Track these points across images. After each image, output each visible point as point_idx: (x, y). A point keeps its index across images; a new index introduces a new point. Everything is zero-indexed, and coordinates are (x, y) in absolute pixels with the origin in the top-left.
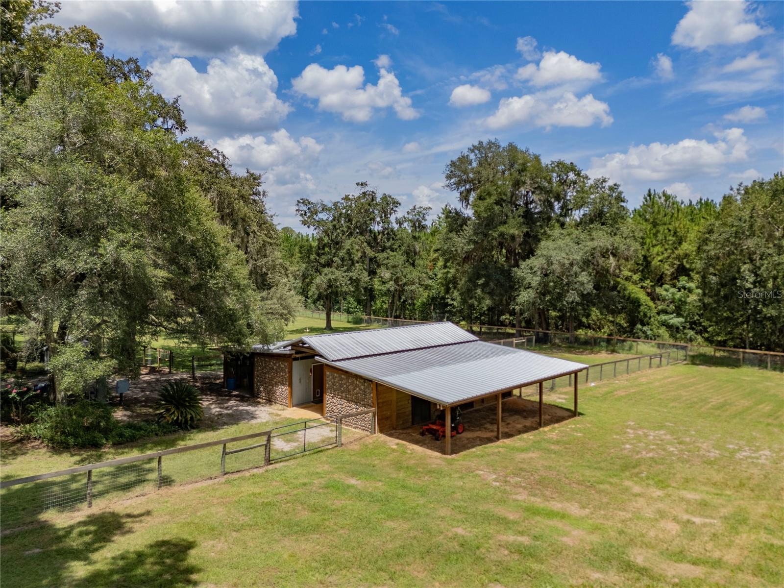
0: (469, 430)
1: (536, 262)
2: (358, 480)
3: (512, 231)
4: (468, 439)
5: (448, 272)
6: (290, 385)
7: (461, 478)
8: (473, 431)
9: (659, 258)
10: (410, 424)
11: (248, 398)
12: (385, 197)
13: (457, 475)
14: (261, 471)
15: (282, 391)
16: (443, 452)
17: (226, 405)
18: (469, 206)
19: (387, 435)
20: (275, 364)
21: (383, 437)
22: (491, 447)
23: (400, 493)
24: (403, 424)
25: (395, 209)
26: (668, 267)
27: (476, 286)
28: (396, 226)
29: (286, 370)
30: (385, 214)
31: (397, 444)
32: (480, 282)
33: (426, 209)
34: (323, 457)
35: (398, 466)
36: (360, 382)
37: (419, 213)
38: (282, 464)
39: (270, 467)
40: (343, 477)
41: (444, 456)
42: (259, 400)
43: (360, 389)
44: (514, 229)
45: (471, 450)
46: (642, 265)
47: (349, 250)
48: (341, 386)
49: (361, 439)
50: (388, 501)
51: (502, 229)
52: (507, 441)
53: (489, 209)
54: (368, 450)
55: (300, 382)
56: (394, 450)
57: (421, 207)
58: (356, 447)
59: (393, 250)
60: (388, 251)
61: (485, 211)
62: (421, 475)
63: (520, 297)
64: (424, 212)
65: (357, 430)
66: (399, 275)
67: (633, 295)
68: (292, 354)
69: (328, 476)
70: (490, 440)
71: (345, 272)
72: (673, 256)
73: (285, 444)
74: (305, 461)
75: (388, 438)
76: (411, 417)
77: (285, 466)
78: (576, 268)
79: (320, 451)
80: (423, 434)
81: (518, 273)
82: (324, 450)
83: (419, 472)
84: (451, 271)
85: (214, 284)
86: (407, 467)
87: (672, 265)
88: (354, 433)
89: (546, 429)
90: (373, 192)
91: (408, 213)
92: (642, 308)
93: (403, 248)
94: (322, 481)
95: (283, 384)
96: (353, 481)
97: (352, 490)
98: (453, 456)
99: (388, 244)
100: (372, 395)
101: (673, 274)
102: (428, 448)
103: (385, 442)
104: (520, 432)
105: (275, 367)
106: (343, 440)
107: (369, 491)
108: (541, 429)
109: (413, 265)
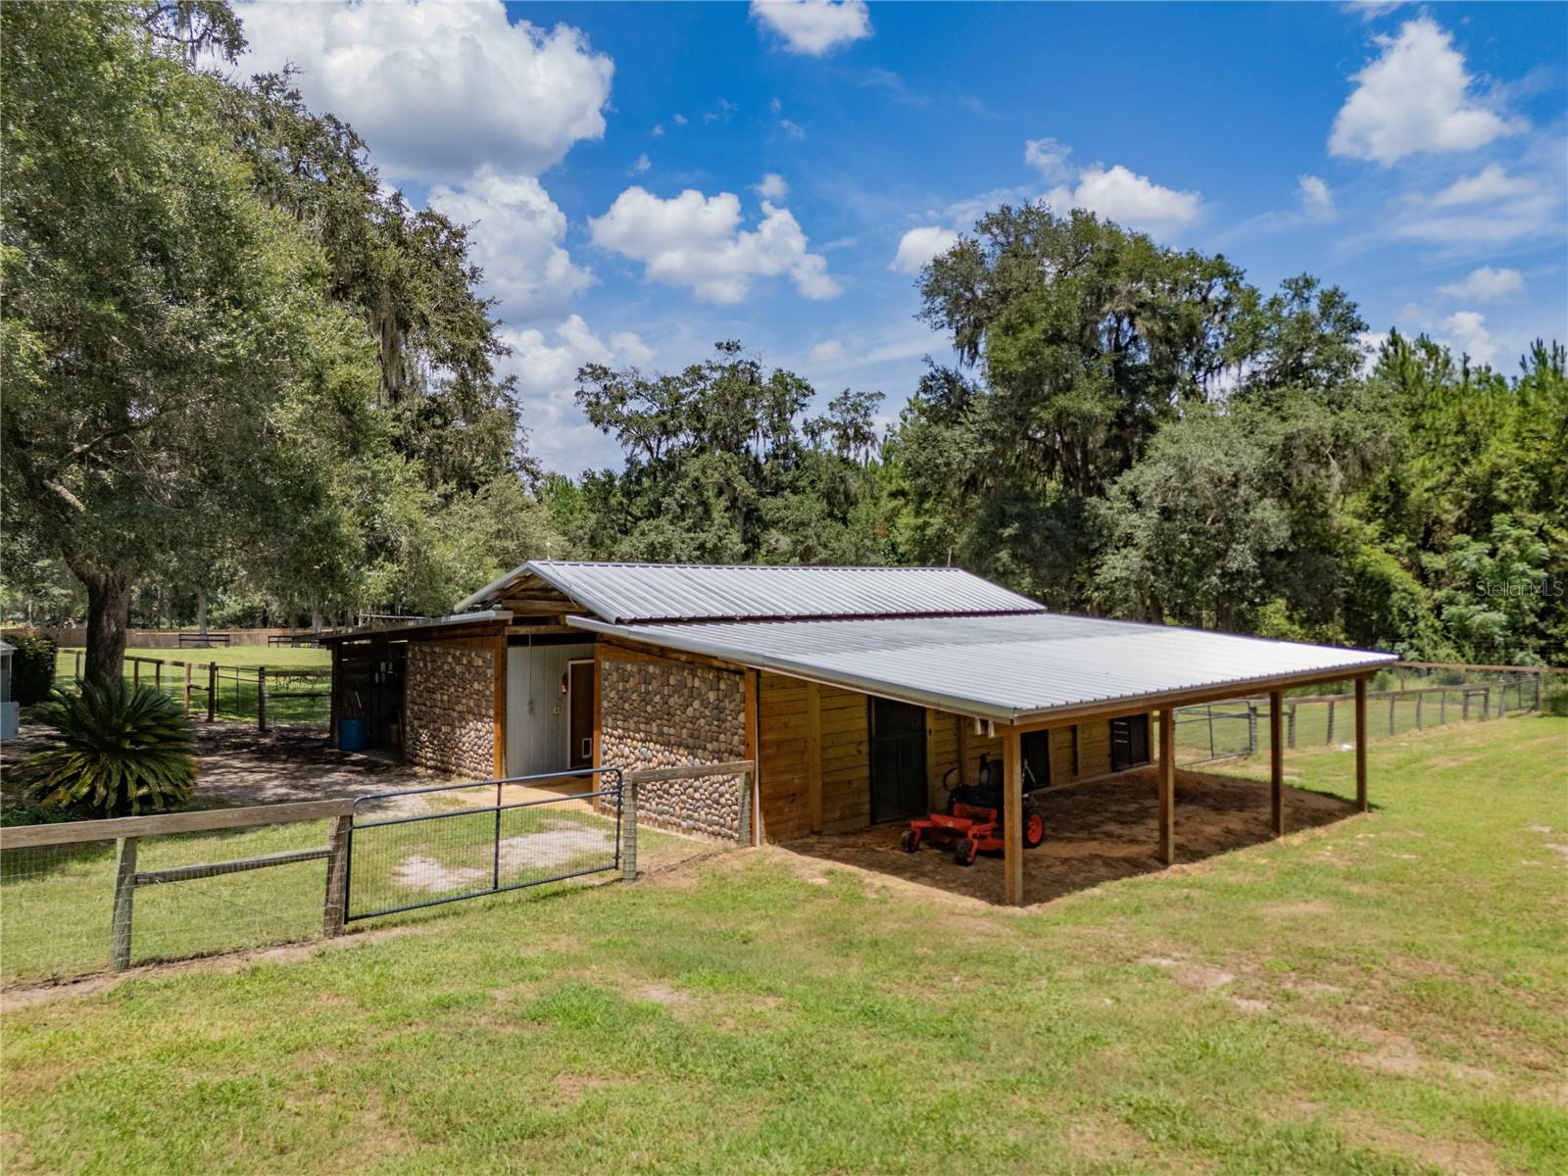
0: (1060, 839)
1: (1146, 476)
2: (678, 988)
3: (1086, 406)
4: (1065, 861)
5: (926, 524)
6: (501, 717)
7: (1096, 981)
8: (1069, 840)
9: (1428, 484)
10: (864, 821)
11: (388, 766)
12: (779, 378)
13: (1076, 972)
14: (301, 953)
15: (478, 735)
16: (998, 898)
17: (313, 782)
18: (978, 361)
19: (791, 848)
20: (458, 660)
21: (779, 854)
22: (1153, 885)
23: (860, 1045)
24: (843, 818)
25: (802, 400)
26: (1448, 506)
27: (998, 542)
28: (804, 440)
29: (490, 673)
30: (781, 411)
31: (829, 873)
32: (1007, 532)
33: (870, 397)
34: (564, 912)
35: (839, 939)
36: (703, 680)
37: (855, 408)
38: (398, 931)
39: (342, 942)
40: (621, 976)
41: (997, 908)
42: (417, 769)
43: (705, 704)
44: (1090, 402)
45: (1089, 892)
46: (1386, 500)
47: (697, 479)
48: (646, 700)
49: (705, 858)
50: (808, 1079)
51: (1061, 401)
52: (1195, 870)
53: (1029, 352)
54: (728, 890)
55: (532, 710)
56: (817, 892)
57: (860, 394)
58: (686, 882)
59: (795, 491)
60: (787, 493)
61: (1021, 358)
62: (934, 970)
63: (1105, 568)
64: (867, 404)
65: (695, 837)
66: (810, 542)
67: (1369, 569)
68: (504, 623)
69: (558, 974)
70: (1135, 866)
71: (689, 530)
72: (1457, 480)
73: (443, 872)
74: (491, 923)
75: (795, 858)
76: (866, 798)
77: (404, 939)
78: (1243, 490)
79: (556, 894)
80: (910, 846)
81: (1103, 508)
82: (574, 891)
83: (922, 960)
84: (932, 520)
85: (222, 346)
86: (875, 944)
87: (1458, 501)
88: (685, 844)
89: (1297, 839)
90: (753, 364)
91: (832, 406)
92: (1395, 596)
93: (820, 486)
94: (529, 992)
95: (480, 717)
96: (657, 993)
97: (648, 1030)
98: (1034, 908)
99: (786, 478)
100: (742, 717)
101: (1460, 520)
102: (935, 883)
103: (787, 868)
104: (1222, 847)
105: (458, 669)
106: (643, 861)
107: (723, 1031)
108: (1281, 840)
109: (845, 521)
